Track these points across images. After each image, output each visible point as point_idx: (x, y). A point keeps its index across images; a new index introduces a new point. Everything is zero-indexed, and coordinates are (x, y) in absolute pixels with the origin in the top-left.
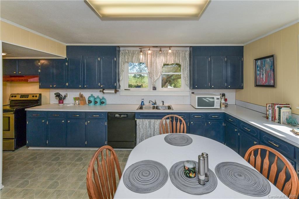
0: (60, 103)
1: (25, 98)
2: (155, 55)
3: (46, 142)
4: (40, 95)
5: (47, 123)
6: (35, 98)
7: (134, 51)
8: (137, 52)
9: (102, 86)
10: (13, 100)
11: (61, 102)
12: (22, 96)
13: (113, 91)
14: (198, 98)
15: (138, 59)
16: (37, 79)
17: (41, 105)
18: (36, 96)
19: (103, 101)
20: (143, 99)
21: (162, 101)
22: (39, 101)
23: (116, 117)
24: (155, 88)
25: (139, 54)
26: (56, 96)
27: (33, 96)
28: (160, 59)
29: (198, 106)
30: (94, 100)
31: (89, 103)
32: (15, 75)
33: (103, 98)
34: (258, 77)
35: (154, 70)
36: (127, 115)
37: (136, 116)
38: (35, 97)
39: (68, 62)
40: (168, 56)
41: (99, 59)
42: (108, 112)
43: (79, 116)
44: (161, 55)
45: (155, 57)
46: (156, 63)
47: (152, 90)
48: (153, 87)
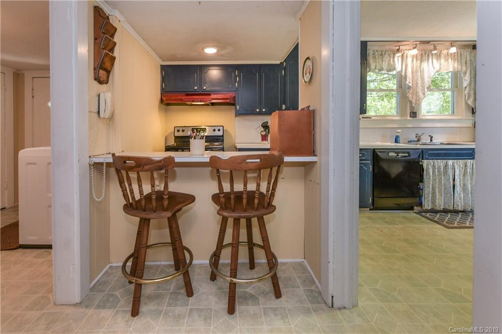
6: (217, 133)
18: (219, 130)
21: (429, 136)
23: (391, 157)
24: (414, 115)
25: (392, 56)
27: (214, 130)
28: (429, 63)
36: (408, 153)
39: (284, 69)
42: (374, 149)
44: (431, 57)
45: (419, 61)
46: (422, 72)
47: (409, 118)
48: (411, 112)
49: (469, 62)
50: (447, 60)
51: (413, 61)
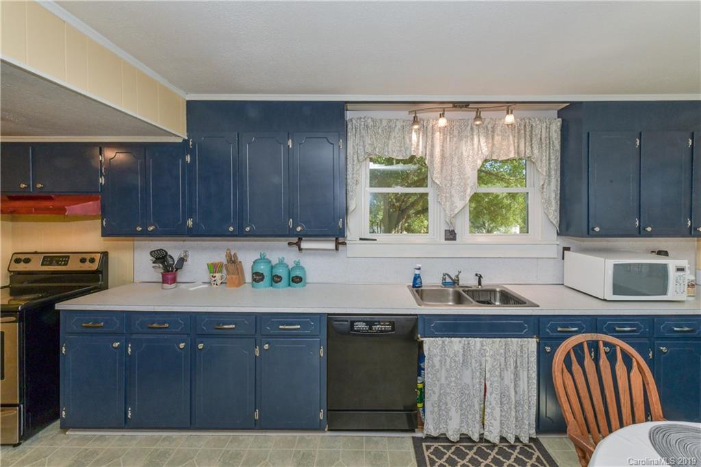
0: (165, 281)
1: (58, 265)
2: (456, 133)
3: (126, 414)
4: (105, 255)
5: (130, 350)
6: (88, 266)
7: (391, 121)
8: (402, 124)
9: (299, 229)
10: (19, 273)
11: (170, 277)
12: (49, 258)
13: (331, 245)
14: (615, 265)
15: (401, 147)
16: (92, 206)
17: (107, 289)
18: (92, 260)
19: (298, 273)
20: (419, 269)
21: (476, 275)
22: (100, 275)
23: (358, 331)
24: (451, 235)
25: (406, 130)
26: (154, 259)
27: (83, 261)
28: (473, 144)
29: (614, 293)
30: (272, 272)
31: (254, 280)
32: (26, 194)
33: (298, 266)
35: (451, 180)
36: (392, 324)
37: (420, 326)
38: (87, 263)
39: (192, 152)
40: (498, 135)
41: (290, 143)
42: (327, 314)
43: (234, 326)
44: (475, 133)
45: (455, 139)
46: (461, 158)
47: (443, 240)
48: (446, 231)
49: (544, 141)
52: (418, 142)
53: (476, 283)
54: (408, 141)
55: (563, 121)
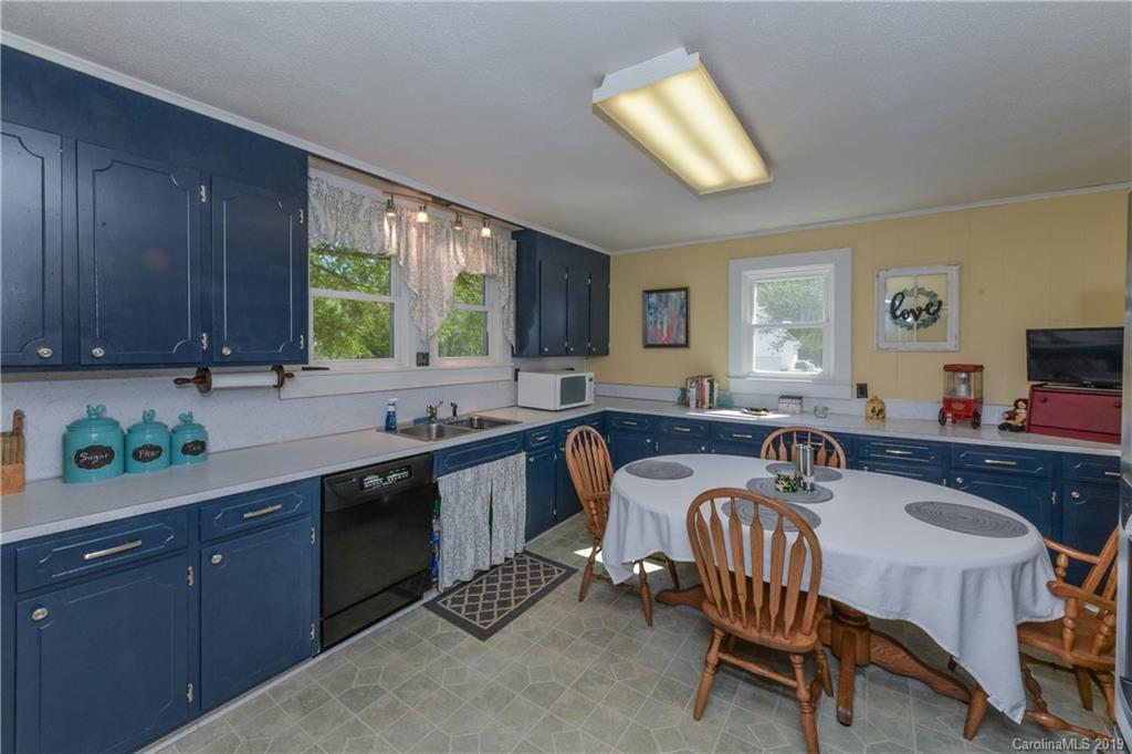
2: (432, 233)
7: (355, 196)
8: (370, 204)
14: (563, 380)
20: (393, 405)
21: (451, 404)
23: (370, 488)
24: (424, 359)
28: (448, 252)
29: (562, 404)
33: (187, 421)
34: (650, 328)
35: (428, 291)
36: (408, 468)
37: (436, 464)
40: (471, 245)
42: (323, 477)
44: (451, 238)
45: (431, 241)
46: (438, 265)
47: (414, 367)
48: (418, 354)
49: (506, 261)
50: (476, 250)
51: (420, 237)
52: (391, 235)
53: (451, 415)
54: (376, 230)
55: (518, 243)
